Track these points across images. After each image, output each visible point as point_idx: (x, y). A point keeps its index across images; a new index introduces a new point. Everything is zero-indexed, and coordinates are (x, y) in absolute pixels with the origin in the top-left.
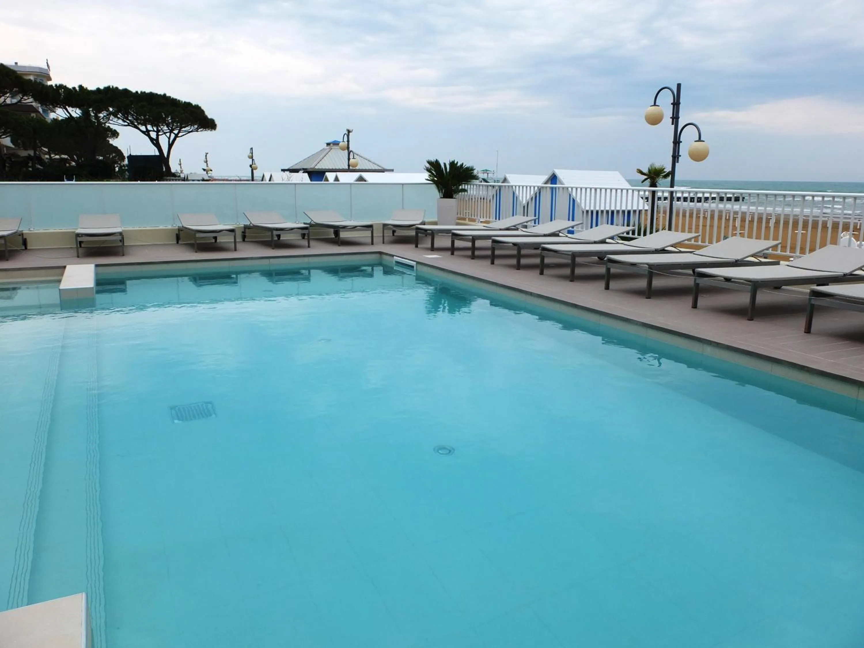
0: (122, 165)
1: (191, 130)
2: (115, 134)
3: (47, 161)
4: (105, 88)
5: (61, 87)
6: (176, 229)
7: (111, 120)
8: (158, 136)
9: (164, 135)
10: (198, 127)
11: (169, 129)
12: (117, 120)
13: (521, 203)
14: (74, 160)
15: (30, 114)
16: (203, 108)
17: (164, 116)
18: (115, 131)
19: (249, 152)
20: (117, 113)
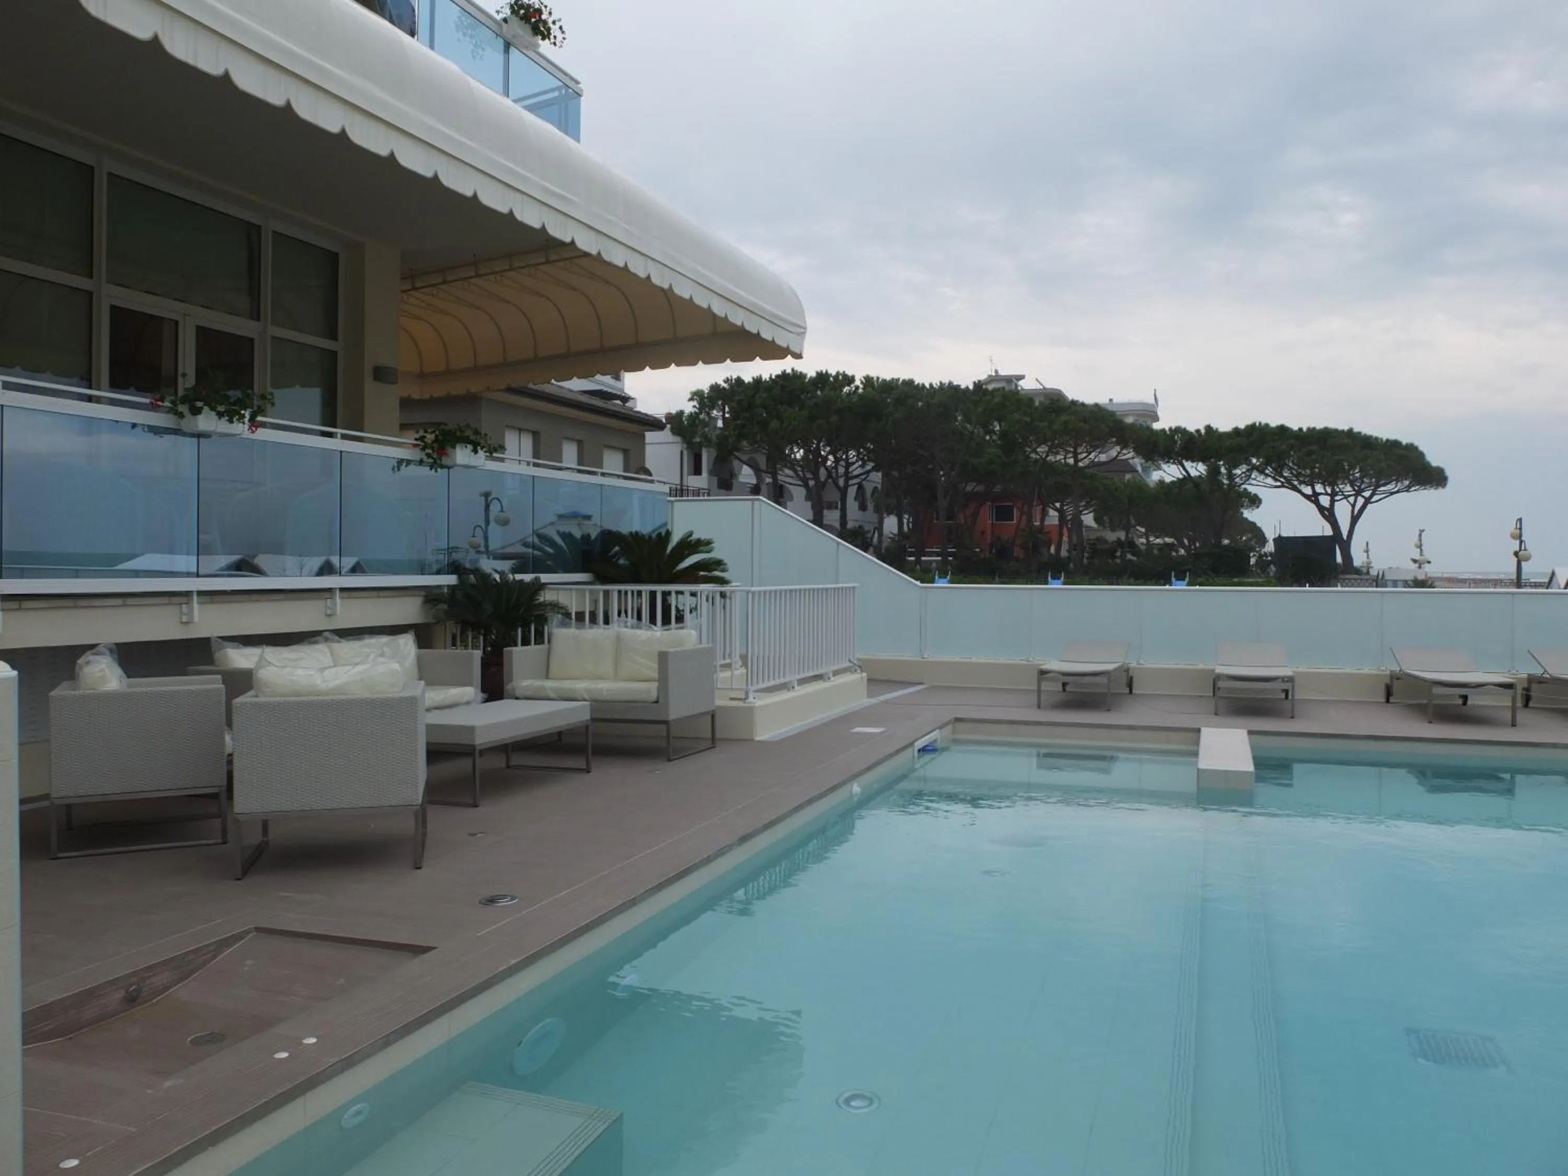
0: (1262, 553)
1: (1396, 489)
2: (1255, 501)
3: (1143, 548)
4: (1247, 427)
5: (1178, 430)
6: (1385, 675)
7: (1254, 479)
8: (1333, 502)
9: (1345, 501)
10: (1410, 484)
11: (1354, 490)
12: (1263, 479)
14: (1184, 547)
15: (1124, 475)
16: (1422, 448)
17: (1347, 467)
18: (1256, 495)
19: (1515, 527)
20: (1264, 467)
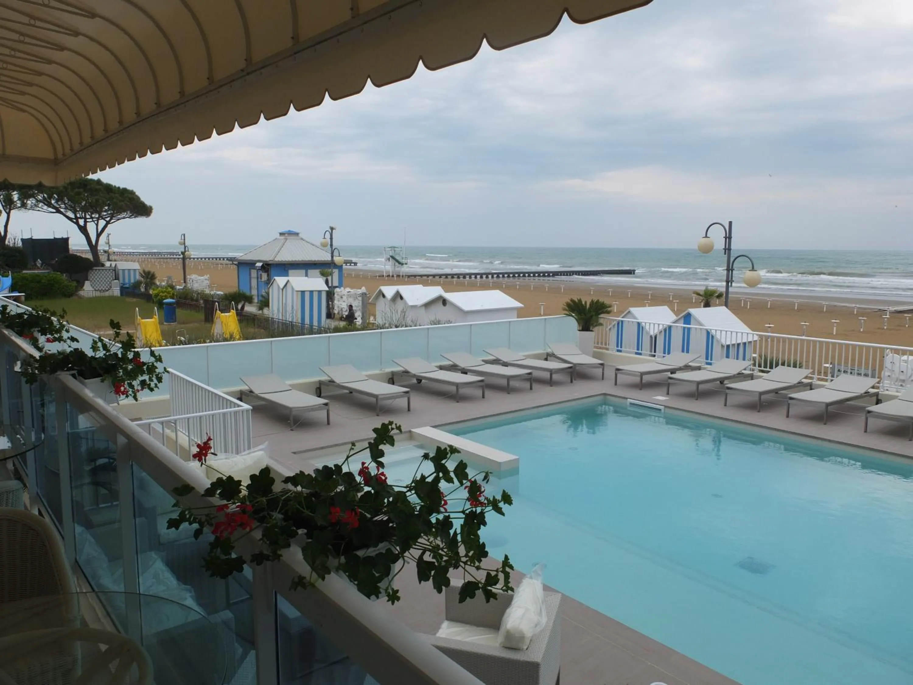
1: (123, 217)
8: (86, 222)
9: (92, 223)
13: (648, 333)
